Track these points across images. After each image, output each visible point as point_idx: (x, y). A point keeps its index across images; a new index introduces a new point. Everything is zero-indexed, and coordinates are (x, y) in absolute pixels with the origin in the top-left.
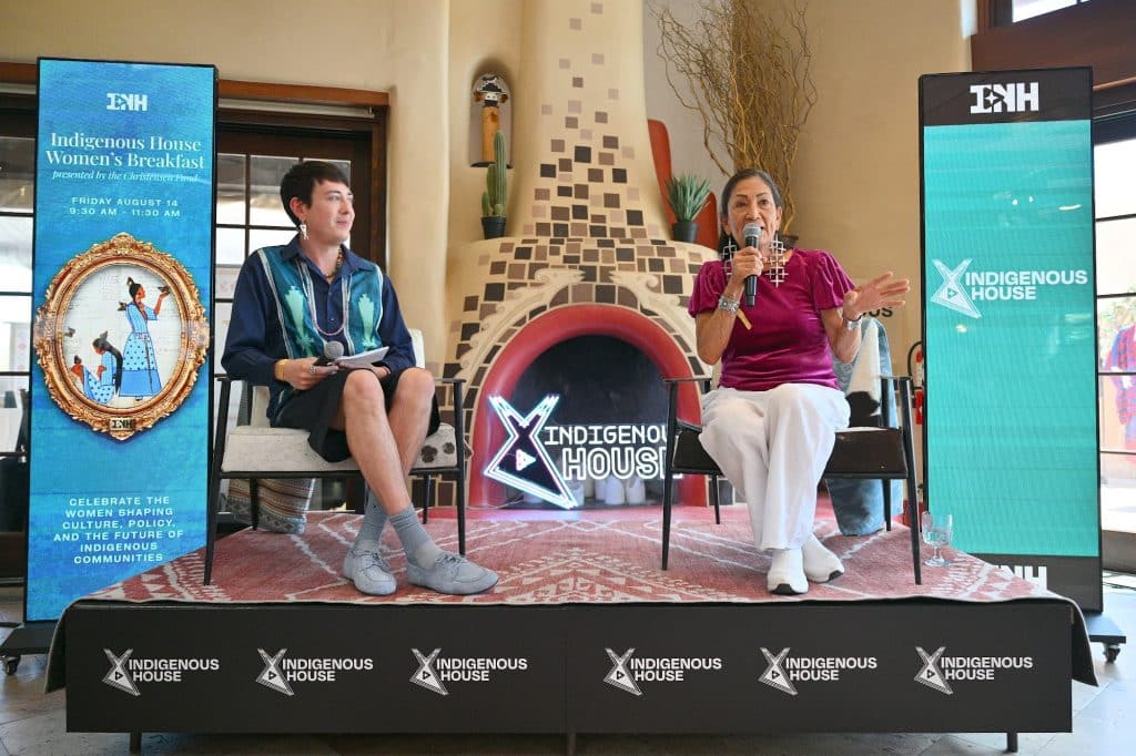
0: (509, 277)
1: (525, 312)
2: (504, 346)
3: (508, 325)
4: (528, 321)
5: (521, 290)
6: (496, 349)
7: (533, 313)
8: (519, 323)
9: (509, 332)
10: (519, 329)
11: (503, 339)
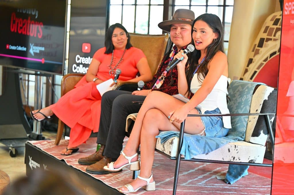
0: (268, 35)
1: (268, 54)
2: (258, 71)
3: (261, 61)
4: (269, 59)
5: (270, 42)
6: (255, 72)
7: (271, 55)
8: (265, 60)
9: (262, 64)
10: (265, 63)
11: (258, 68)
